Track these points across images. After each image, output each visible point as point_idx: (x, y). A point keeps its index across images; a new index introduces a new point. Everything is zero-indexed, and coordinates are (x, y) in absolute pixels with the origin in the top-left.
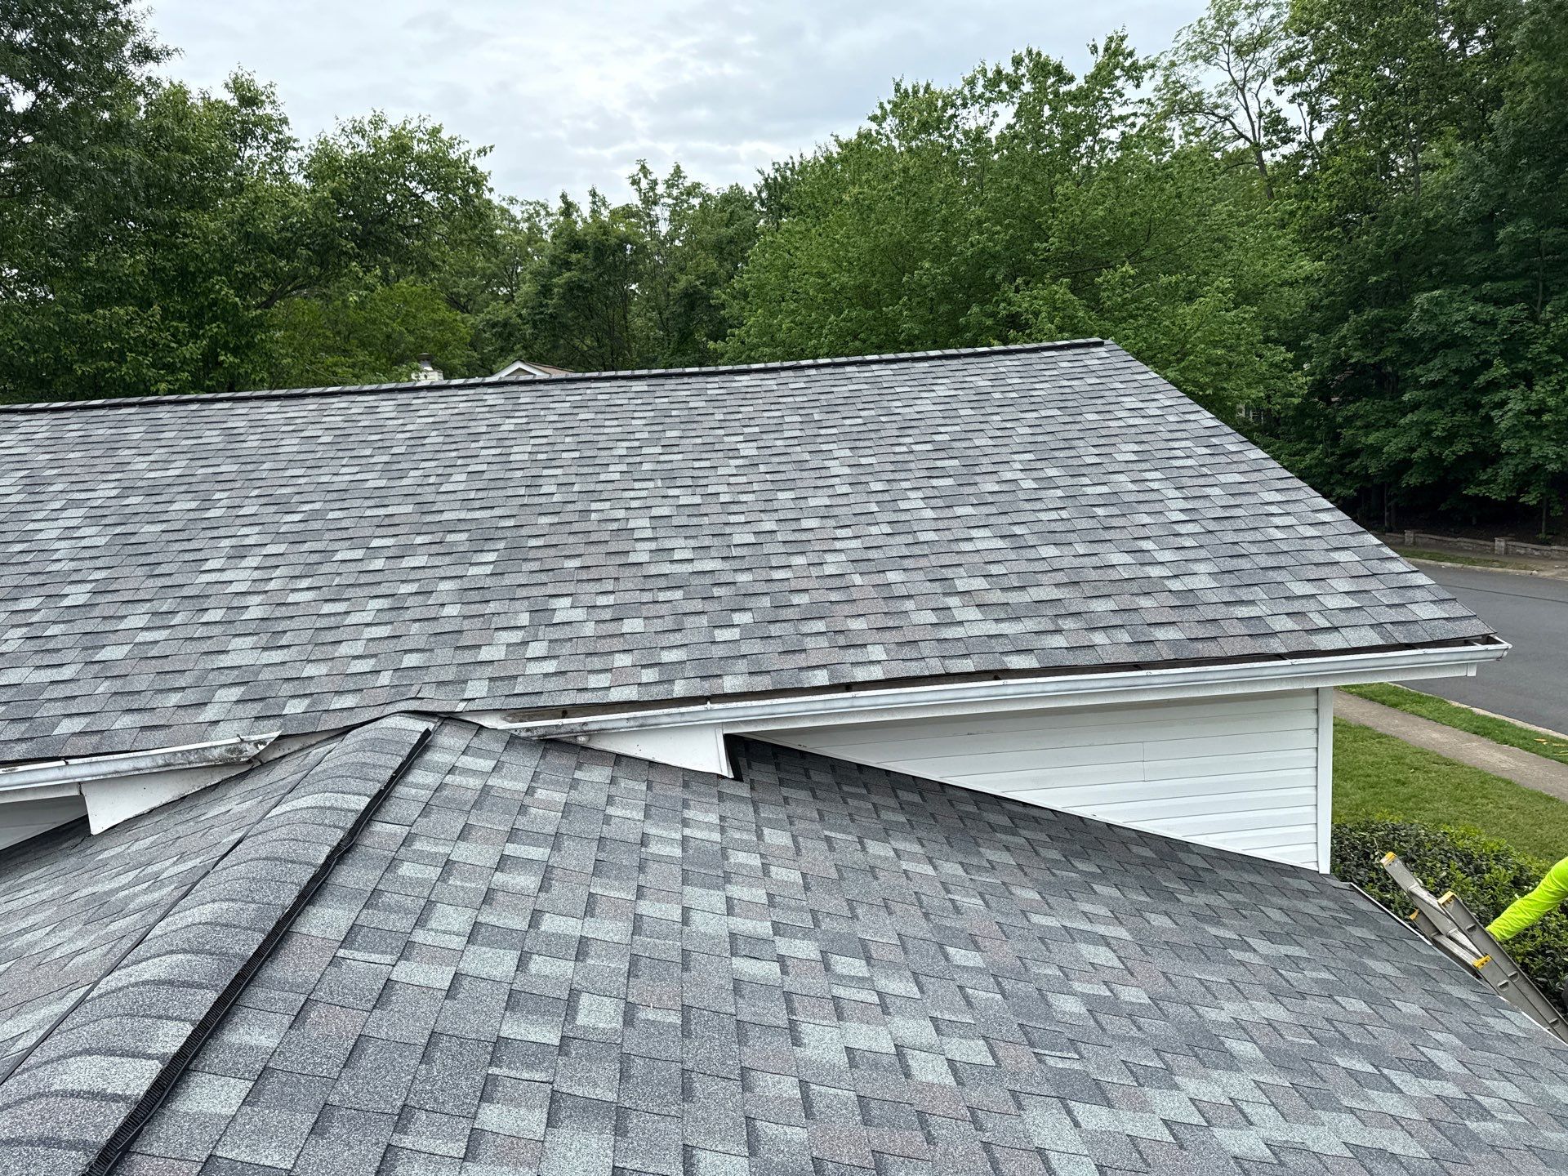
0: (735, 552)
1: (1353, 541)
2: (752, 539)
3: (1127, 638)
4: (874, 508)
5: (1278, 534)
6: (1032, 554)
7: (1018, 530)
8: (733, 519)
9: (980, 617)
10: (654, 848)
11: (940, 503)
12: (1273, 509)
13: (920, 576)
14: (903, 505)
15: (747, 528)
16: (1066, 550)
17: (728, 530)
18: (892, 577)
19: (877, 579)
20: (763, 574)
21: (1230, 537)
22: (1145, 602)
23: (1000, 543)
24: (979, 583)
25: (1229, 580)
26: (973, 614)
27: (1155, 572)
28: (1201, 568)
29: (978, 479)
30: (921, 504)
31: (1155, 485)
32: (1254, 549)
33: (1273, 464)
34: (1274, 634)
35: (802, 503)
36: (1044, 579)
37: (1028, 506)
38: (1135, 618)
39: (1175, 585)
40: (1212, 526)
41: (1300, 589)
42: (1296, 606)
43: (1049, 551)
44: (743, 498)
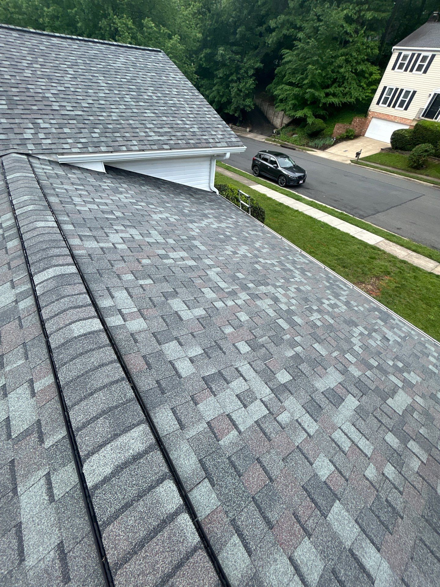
0: (85, 109)
1: (221, 123)
2: (87, 105)
3: (185, 142)
4: (118, 100)
5: (208, 119)
6: (161, 119)
7: (156, 112)
8: (79, 97)
9: (154, 135)
10: (103, 187)
11: (135, 100)
12: (206, 113)
13: (137, 122)
14: (126, 100)
15: (84, 101)
16: (168, 119)
17: (79, 101)
18: (131, 122)
19: (127, 122)
20: (96, 117)
21: (200, 119)
22: (186, 134)
23: (153, 115)
24: (152, 126)
25: (201, 130)
26: (152, 134)
27: (187, 126)
28: (195, 126)
29: (142, 94)
30: (130, 100)
31: (183, 103)
32: (204, 123)
33: (205, 100)
34: (210, 143)
35: (97, 95)
36: (165, 126)
37: (156, 104)
38: (185, 137)
39: (191, 130)
40: (196, 116)
41: (213, 133)
42: (213, 137)
43: (165, 118)
44: (78, 90)
